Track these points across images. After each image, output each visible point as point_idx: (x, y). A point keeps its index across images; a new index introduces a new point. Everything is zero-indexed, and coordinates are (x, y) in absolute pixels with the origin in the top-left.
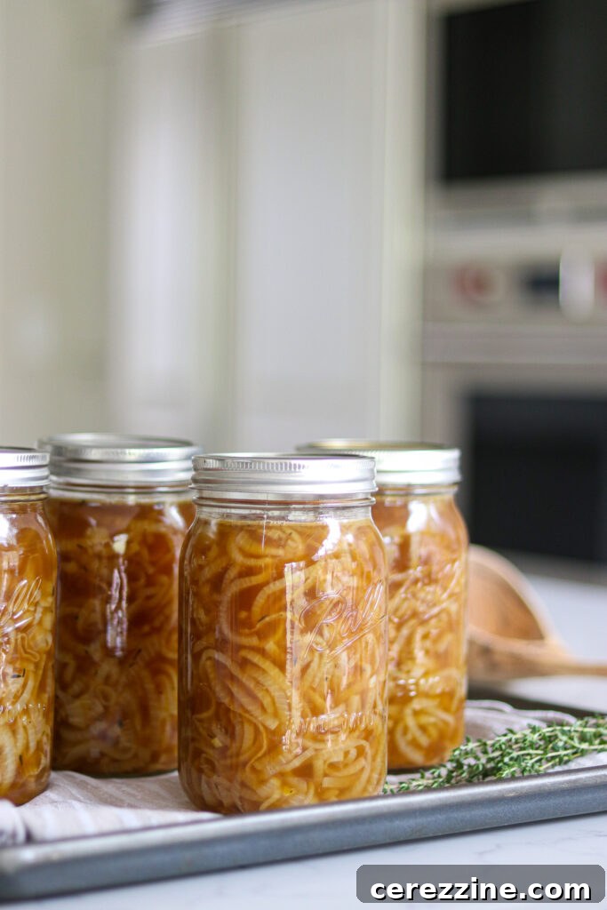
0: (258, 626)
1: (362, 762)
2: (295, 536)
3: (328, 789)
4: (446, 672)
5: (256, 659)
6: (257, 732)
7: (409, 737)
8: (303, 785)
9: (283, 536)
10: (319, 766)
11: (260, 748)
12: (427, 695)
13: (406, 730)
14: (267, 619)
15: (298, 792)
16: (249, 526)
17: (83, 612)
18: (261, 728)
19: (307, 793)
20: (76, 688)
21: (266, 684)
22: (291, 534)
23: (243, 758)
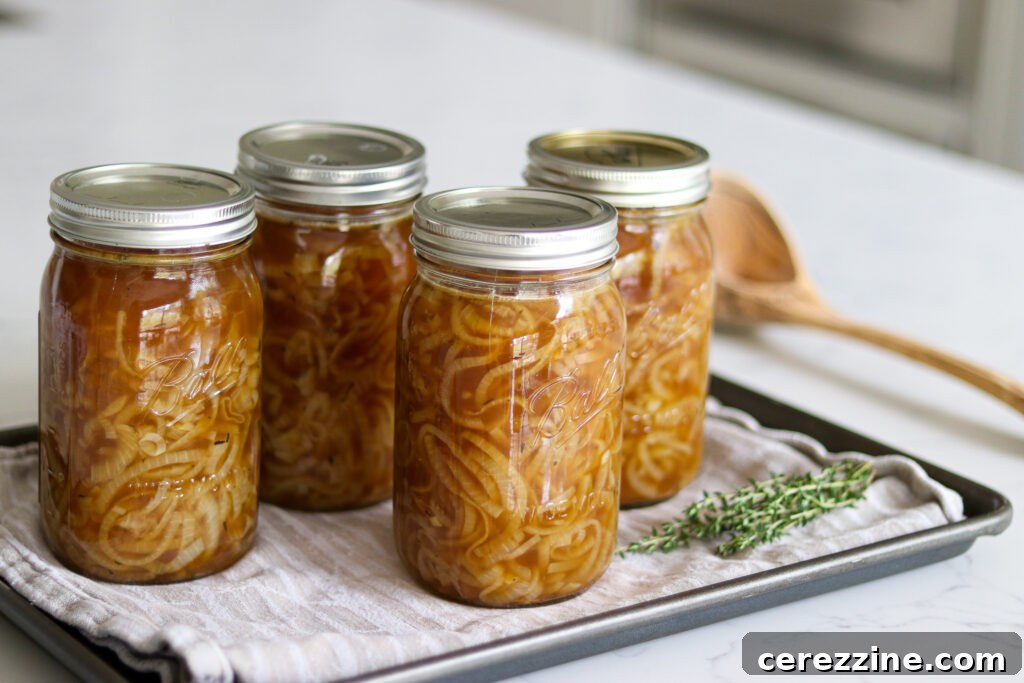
0: (483, 410)
1: (591, 543)
2: (526, 313)
3: (554, 574)
4: (685, 401)
5: (480, 443)
6: (479, 518)
7: (642, 472)
8: (527, 573)
9: (513, 313)
10: (545, 552)
11: (482, 534)
12: (663, 428)
13: (639, 465)
14: (493, 403)
15: (522, 579)
16: (475, 299)
17: (291, 345)
18: (484, 515)
19: (530, 581)
20: (283, 421)
21: (490, 470)
22: (521, 312)
23: (462, 542)
